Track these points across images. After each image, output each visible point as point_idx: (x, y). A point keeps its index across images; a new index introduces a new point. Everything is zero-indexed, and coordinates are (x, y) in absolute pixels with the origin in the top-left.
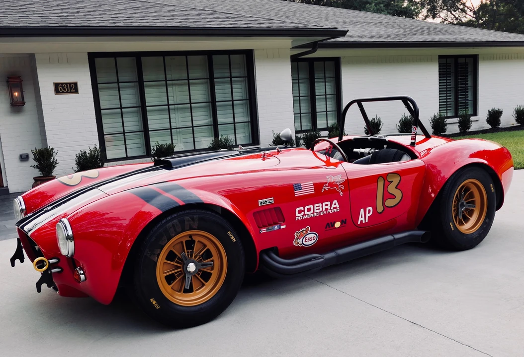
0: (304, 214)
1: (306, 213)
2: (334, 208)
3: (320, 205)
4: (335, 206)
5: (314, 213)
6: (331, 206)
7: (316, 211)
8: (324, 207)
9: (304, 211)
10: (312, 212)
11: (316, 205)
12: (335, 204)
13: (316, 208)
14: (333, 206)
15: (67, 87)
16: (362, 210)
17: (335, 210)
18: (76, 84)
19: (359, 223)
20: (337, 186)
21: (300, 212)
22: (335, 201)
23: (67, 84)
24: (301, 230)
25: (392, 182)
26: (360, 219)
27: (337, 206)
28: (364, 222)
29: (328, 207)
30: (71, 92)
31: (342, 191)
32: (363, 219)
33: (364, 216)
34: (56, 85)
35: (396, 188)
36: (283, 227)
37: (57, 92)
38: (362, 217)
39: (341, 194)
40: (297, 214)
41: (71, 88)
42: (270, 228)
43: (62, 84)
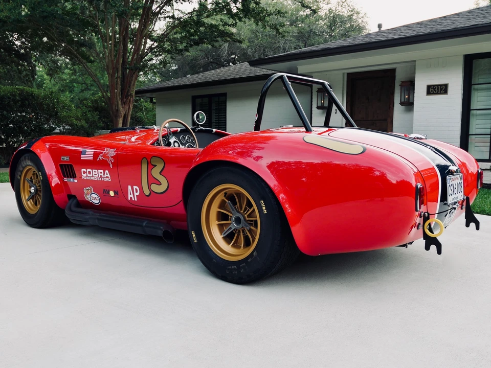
0: (87, 176)
1: (89, 175)
2: (107, 177)
3: (96, 171)
4: (107, 176)
5: (93, 176)
6: (104, 174)
7: (94, 176)
8: (100, 174)
9: (86, 172)
10: (91, 175)
11: (94, 170)
12: (107, 174)
13: (94, 173)
14: (106, 175)
15: (438, 89)
16: (130, 187)
17: (107, 179)
18: (446, 86)
19: (129, 199)
20: (108, 158)
21: (84, 172)
22: (107, 171)
23: (438, 85)
24: (87, 188)
25: (155, 166)
26: (129, 196)
27: (108, 175)
28: (133, 199)
29: (102, 174)
30: (441, 93)
31: (112, 163)
32: (132, 196)
33: (133, 193)
34: (429, 87)
35: (160, 173)
36: (76, 181)
37: (429, 93)
38: (130, 194)
39: (111, 166)
40: (83, 175)
41: (441, 89)
42: (69, 179)
43: (434, 86)
